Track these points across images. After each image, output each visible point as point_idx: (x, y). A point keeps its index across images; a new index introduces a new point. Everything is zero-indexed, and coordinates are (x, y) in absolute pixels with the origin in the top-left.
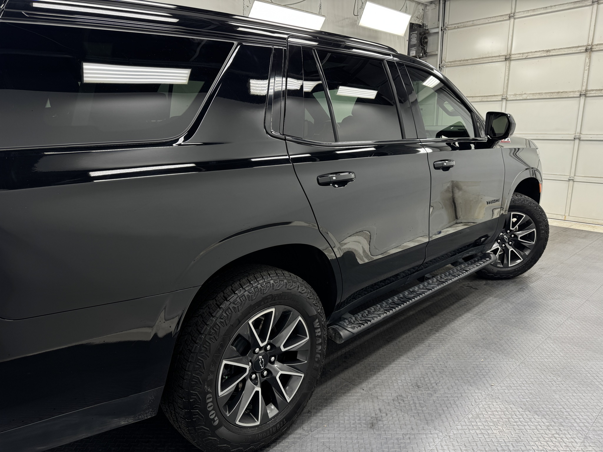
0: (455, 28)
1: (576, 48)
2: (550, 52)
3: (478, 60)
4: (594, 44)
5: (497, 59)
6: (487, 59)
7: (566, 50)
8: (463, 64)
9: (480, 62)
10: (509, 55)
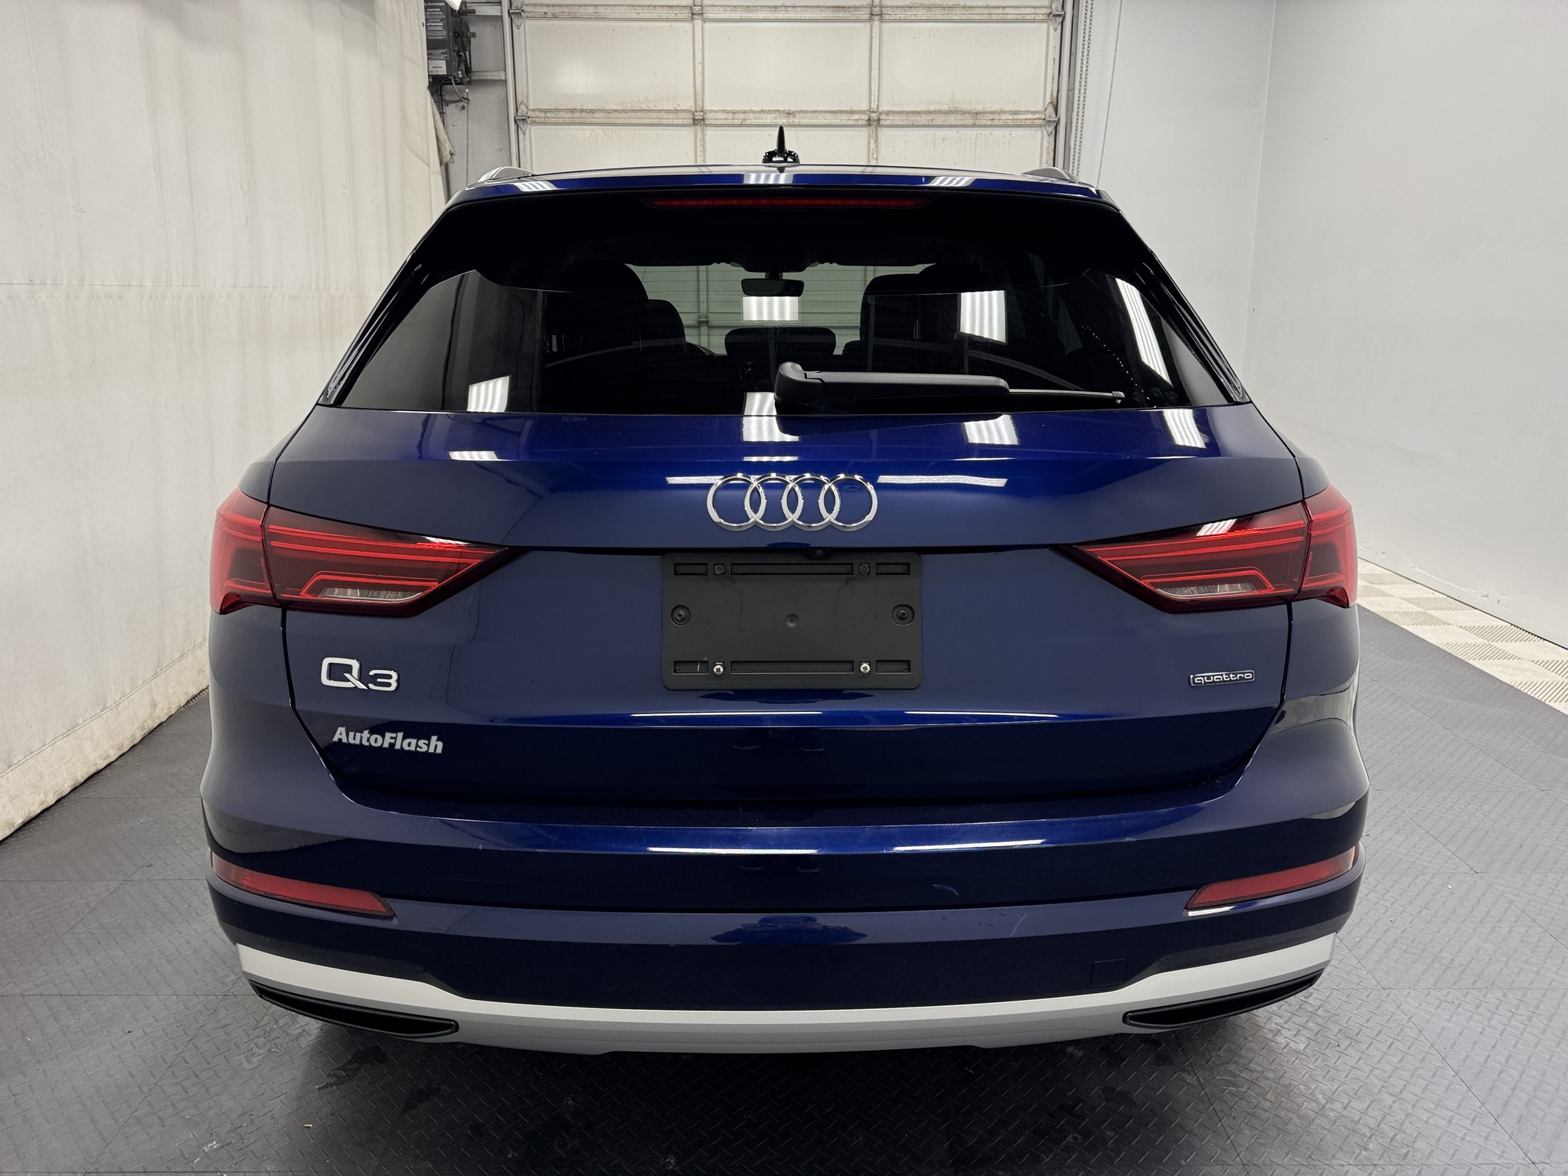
0: (545, 16)
1: (848, 115)
2: (794, 116)
3: (621, 115)
4: (880, 110)
5: (671, 119)
6: (646, 115)
7: (828, 116)
8: (582, 120)
9: (627, 121)
10: (700, 111)
